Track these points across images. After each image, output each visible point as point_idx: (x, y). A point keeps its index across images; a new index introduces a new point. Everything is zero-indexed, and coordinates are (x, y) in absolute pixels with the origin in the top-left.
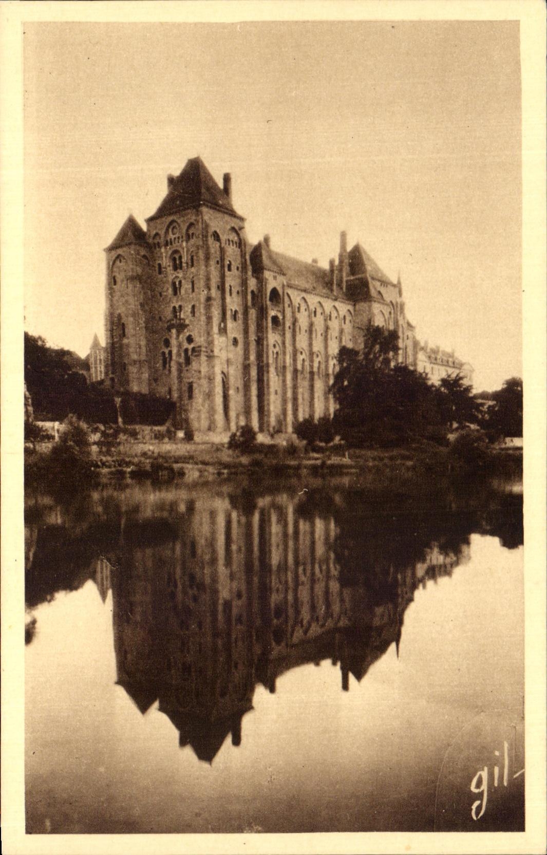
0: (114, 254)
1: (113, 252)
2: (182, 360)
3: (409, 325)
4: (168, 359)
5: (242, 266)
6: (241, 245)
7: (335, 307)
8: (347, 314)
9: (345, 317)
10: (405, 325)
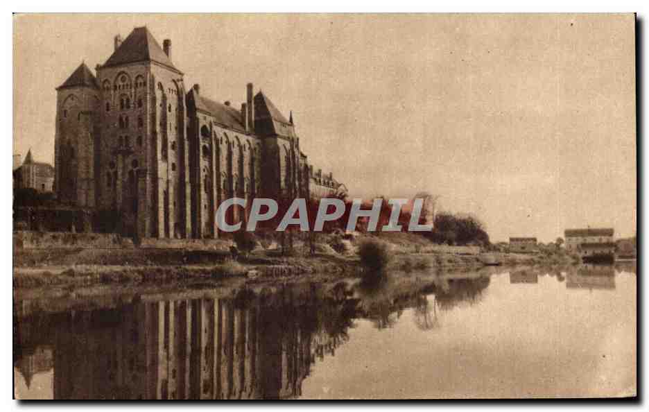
0: (65, 93)
2: (127, 180)
4: (113, 179)
5: (180, 108)
6: (179, 93)
7: (248, 141)
8: (257, 146)
9: (255, 149)
10: (299, 155)
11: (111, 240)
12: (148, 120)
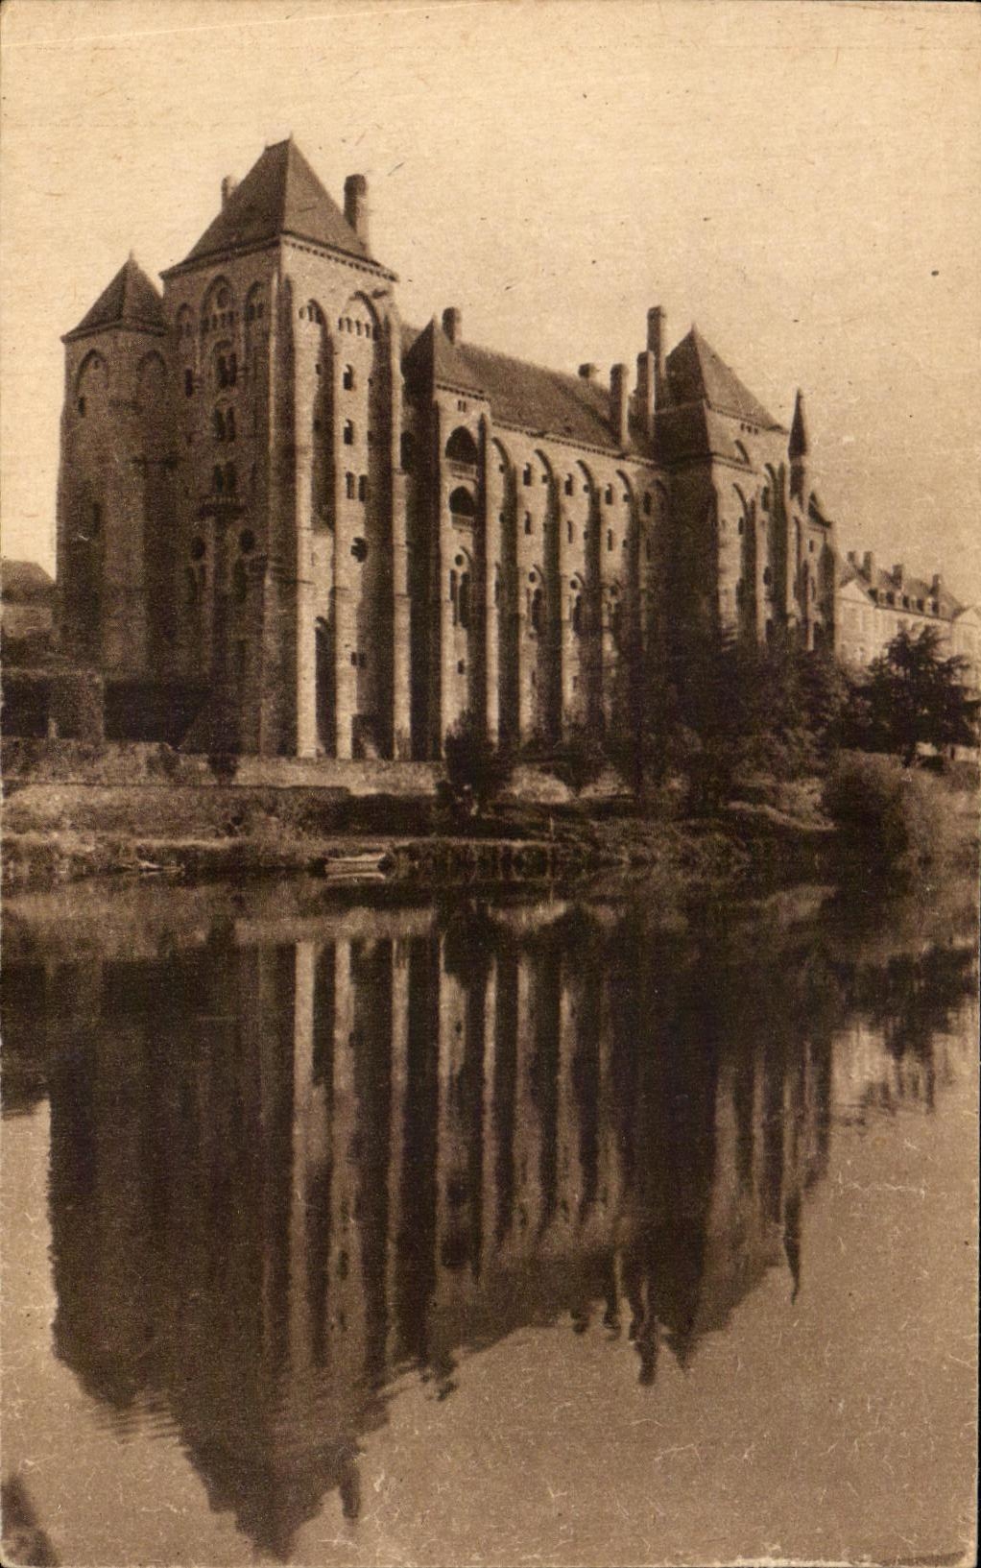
0: (83, 347)
1: (80, 343)
2: (228, 587)
3: (814, 512)
5: (381, 378)
6: (380, 332)
7: (621, 474)
8: (652, 491)
9: (648, 497)
10: (804, 518)
11: (142, 761)
12: (272, 414)
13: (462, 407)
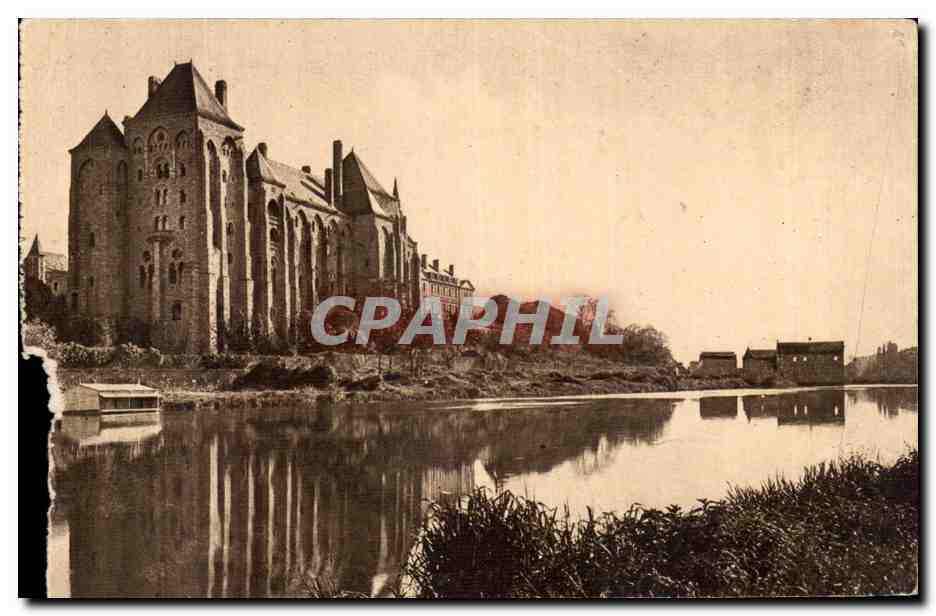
3: (409, 240)
4: (148, 275)
5: (238, 177)
6: (237, 155)
7: (333, 222)
8: (345, 228)
9: (343, 233)
10: (407, 243)
13: (273, 190)
